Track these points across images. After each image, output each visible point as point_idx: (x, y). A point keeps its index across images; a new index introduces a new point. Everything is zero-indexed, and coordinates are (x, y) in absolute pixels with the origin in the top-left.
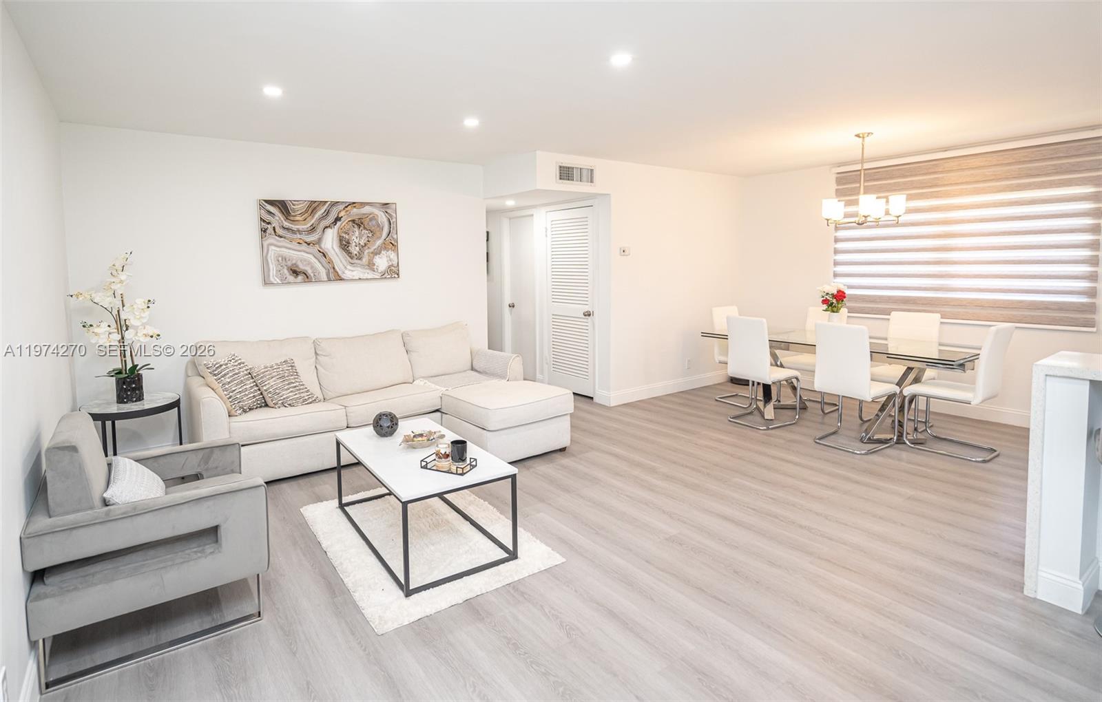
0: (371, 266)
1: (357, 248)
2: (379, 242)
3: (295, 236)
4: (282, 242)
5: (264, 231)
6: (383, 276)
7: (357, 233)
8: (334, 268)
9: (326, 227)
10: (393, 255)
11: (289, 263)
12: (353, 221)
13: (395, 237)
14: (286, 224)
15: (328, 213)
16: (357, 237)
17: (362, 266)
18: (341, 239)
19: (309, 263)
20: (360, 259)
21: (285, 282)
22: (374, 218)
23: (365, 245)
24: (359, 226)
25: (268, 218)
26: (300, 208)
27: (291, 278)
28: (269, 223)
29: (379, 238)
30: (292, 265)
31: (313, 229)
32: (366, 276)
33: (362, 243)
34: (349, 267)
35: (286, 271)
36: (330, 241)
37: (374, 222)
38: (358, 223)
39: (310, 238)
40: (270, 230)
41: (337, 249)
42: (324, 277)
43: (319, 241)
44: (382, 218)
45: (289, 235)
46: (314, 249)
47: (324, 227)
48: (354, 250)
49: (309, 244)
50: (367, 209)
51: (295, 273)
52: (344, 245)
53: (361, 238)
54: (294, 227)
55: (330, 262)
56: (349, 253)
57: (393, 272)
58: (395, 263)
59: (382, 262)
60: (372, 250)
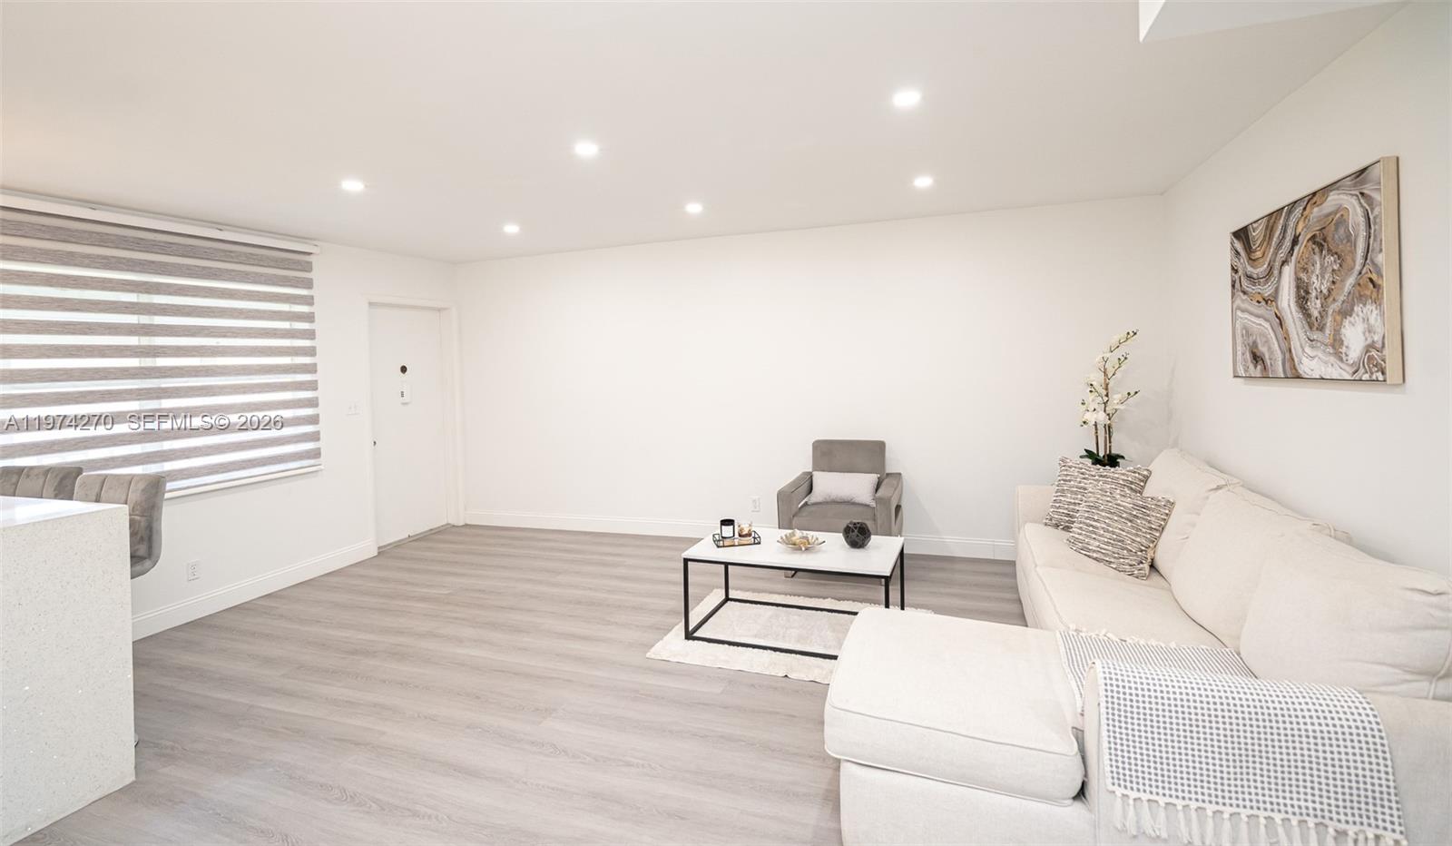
0: (1337, 345)
1: (1318, 302)
2: (1349, 283)
3: (1256, 289)
4: (1246, 302)
5: (1234, 284)
6: (1356, 374)
7: (1318, 265)
8: (1292, 350)
9: (1283, 262)
10: (1374, 315)
11: (1251, 340)
12: (1314, 238)
13: (1379, 259)
14: (1248, 268)
15: (1285, 229)
16: (1318, 278)
17: (1326, 347)
18: (1298, 284)
19: (1266, 339)
20: (1321, 329)
21: (1248, 375)
23: (1330, 292)
24: (1322, 247)
25: (1236, 261)
26: (1258, 233)
27: (1253, 368)
28: (1237, 271)
29: (1350, 270)
30: (1253, 343)
31: (1270, 270)
32: (1330, 370)
33: (1325, 288)
34: (1307, 350)
35: (1248, 353)
36: (1287, 290)
37: (1342, 231)
38: (1321, 240)
39: (1267, 291)
40: (1237, 283)
41: (1294, 307)
42: (1281, 371)
43: (1276, 294)
44: (1356, 213)
45: (1250, 288)
46: (1272, 312)
47: (1280, 263)
48: (1315, 307)
49: (1267, 302)
51: (1256, 357)
52: (1302, 297)
53: (1323, 275)
54: (1254, 272)
55: (1288, 336)
56: (1308, 316)
57: (1376, 364)
58: (1378, 338)
59: (1354, 336)
60: (1336, 305)
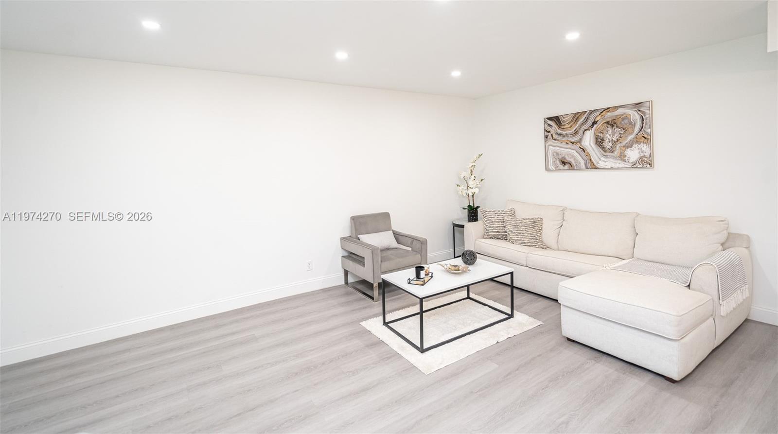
0: (622, 157)
1: (610, 144)
2: (631, 137)
4: (557, 143)
5: (546, 137)
6: (634, 166)
7: (610, 131)
8: (590, 160)
9: (586, 130)
10: (645, 147)
11: (560, 157)
12: (607, 123)
13: (649, 131)
14: (559, 131)
15: (587, 119)
16: (610, 135)
17: (615, 158)
18: (597, 138)
19: (573, 156)
21: (557, 170)
22: (625, 117)
23: (618, 140)
24: (612, 126)
25: (548, 129)
26: (567, 119)
27: (561, 167)
28: (549, 132)
29: (631, 133)
30: (562, 158)
31: (576, 132)
32: (617, 165)
33: (615, 139)
35: (558, 162)
36: (588, 139)
37: (626, 121)
38: (612, 124)
40: (550, 136)
42: (584, 167)
43: (580, 140)
44: (635, 116)
45: (560, 138)
46: (577, 147)
47: (584, 130)
48: (608, 145)
49: (573, 143)
50: (620, 111)
51: (564, 163)
52: (599, 142)
53: (613, 135)
54: (564, 133)
55: (588, 155)
56: (603, 148)
57: (646, 162)
58: (647, 154)
59: (633, 154)
60: (622, 145)
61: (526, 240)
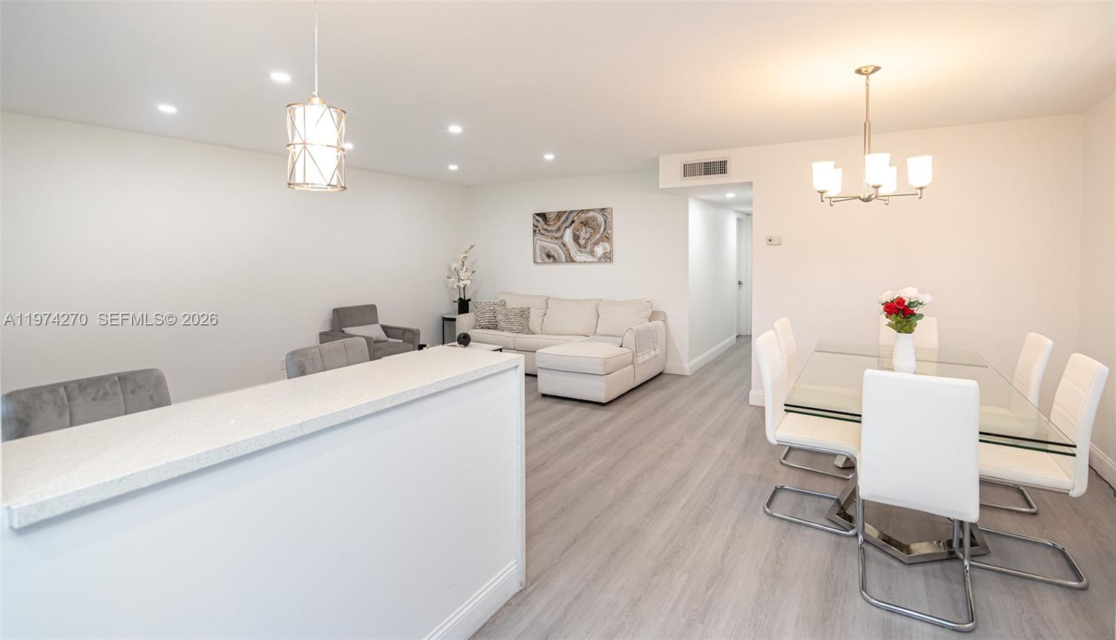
0: (592, 253)
1: (584, 241)
2: (598, 236)
3: (550, 234)
4: (543, 238)
5: (535, 231)
6: (600, 260)
7: (584, 231)
8: (570, 254)
9: (566, 228)
10: (607, 245)
11: (546, 251)
12: (582, 223)
13: (609, 232)
14: (546, 227)
15: (567, 218)
16: (584, 234)
17: (587, 253)
18: (574, 235)
19: (556, 251)
20: (585, 248)
21: (544, 263)
22: (595, 219)
23: (589, 238)
24: (586, 226)
25: (537, 224)
26: (552, 217)
27: (547, 260)
28: (537, 227)
29: (598, 233)
30: (548, 252)
31: (559, 229)
32: (591, 260)
33: (587, 237)
34: (578, 253)
35: (544, 255)
36: (568, 236)
37: (595, 222)
38: (585, 224)
39: (558, 235)
40: (538, 231)
41: (572, 242)
42: (564, 260)
43: (562, 237)
44: (600, 219)
45: (546, 233)
46: (559, 242)
48: (582, 242)
49: (556, 239)
50: (591, 214)
51: (549, 256)
52: (576, 238)
53: (586, 233)
54: (550, 229)
55: (568, 250)
56: (578, 244)
57: (608, 257)
58: (608, 251)
59: (599, 250)
60: (592, 242)
61: (514, 328)
